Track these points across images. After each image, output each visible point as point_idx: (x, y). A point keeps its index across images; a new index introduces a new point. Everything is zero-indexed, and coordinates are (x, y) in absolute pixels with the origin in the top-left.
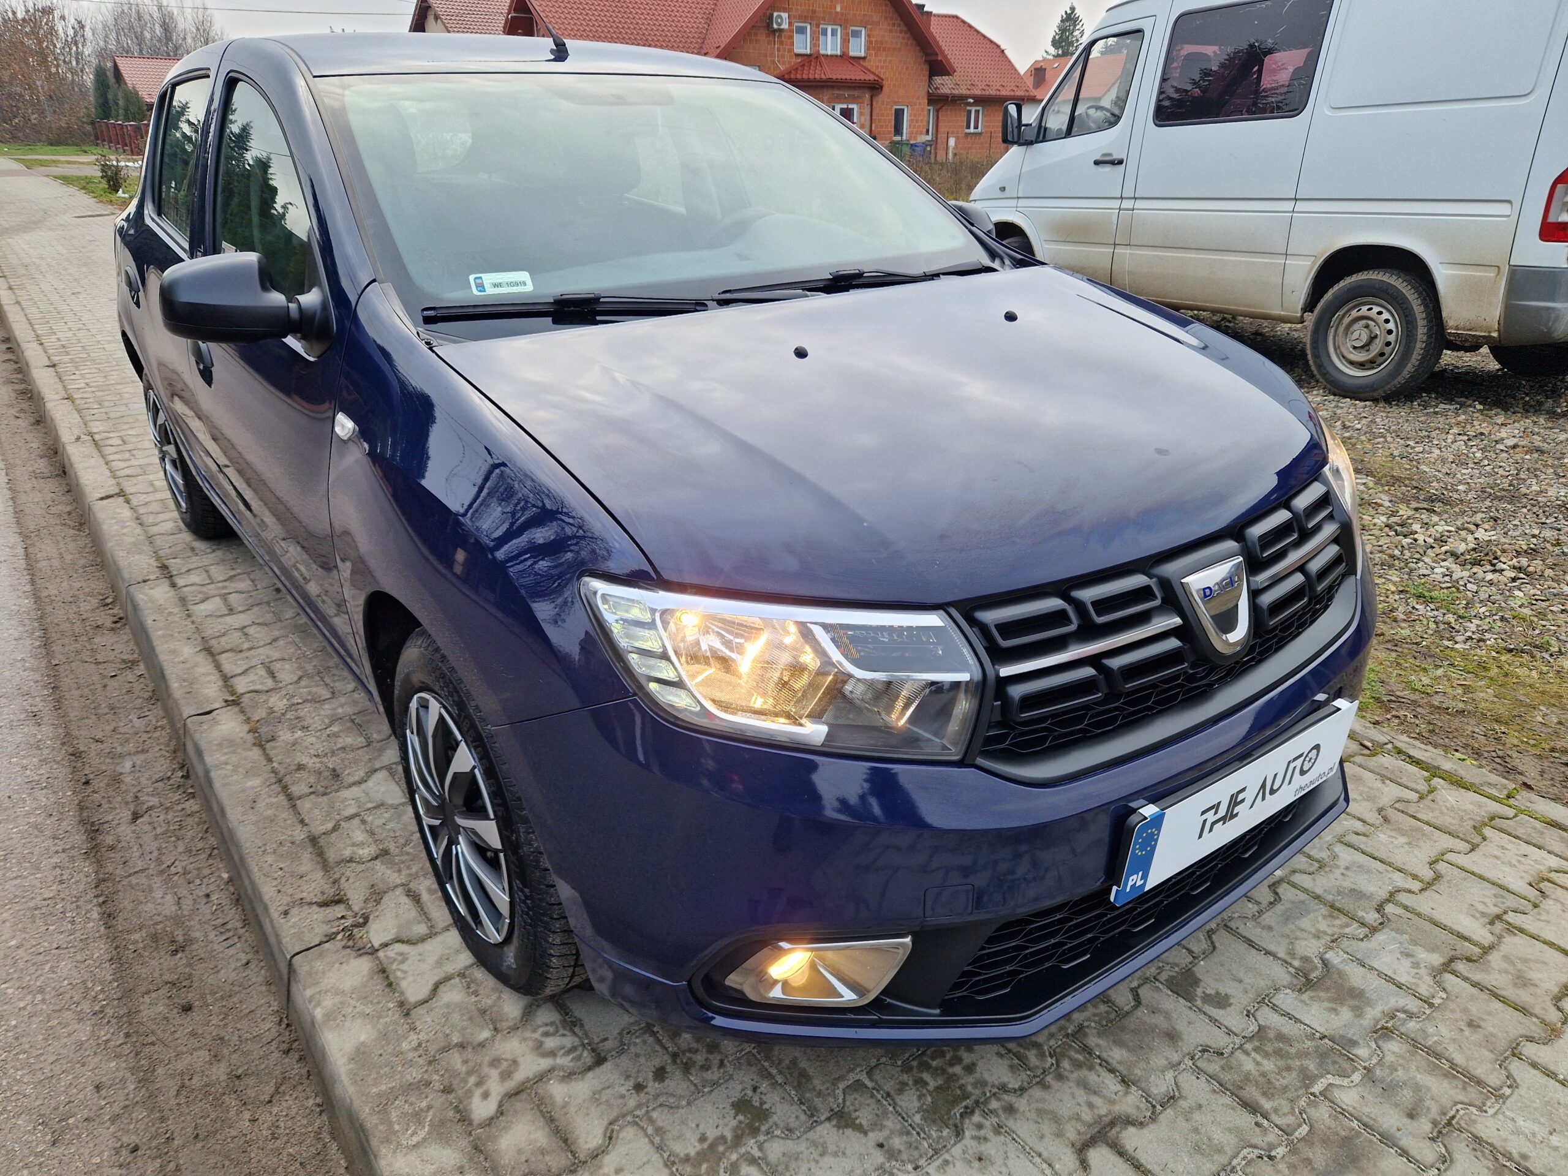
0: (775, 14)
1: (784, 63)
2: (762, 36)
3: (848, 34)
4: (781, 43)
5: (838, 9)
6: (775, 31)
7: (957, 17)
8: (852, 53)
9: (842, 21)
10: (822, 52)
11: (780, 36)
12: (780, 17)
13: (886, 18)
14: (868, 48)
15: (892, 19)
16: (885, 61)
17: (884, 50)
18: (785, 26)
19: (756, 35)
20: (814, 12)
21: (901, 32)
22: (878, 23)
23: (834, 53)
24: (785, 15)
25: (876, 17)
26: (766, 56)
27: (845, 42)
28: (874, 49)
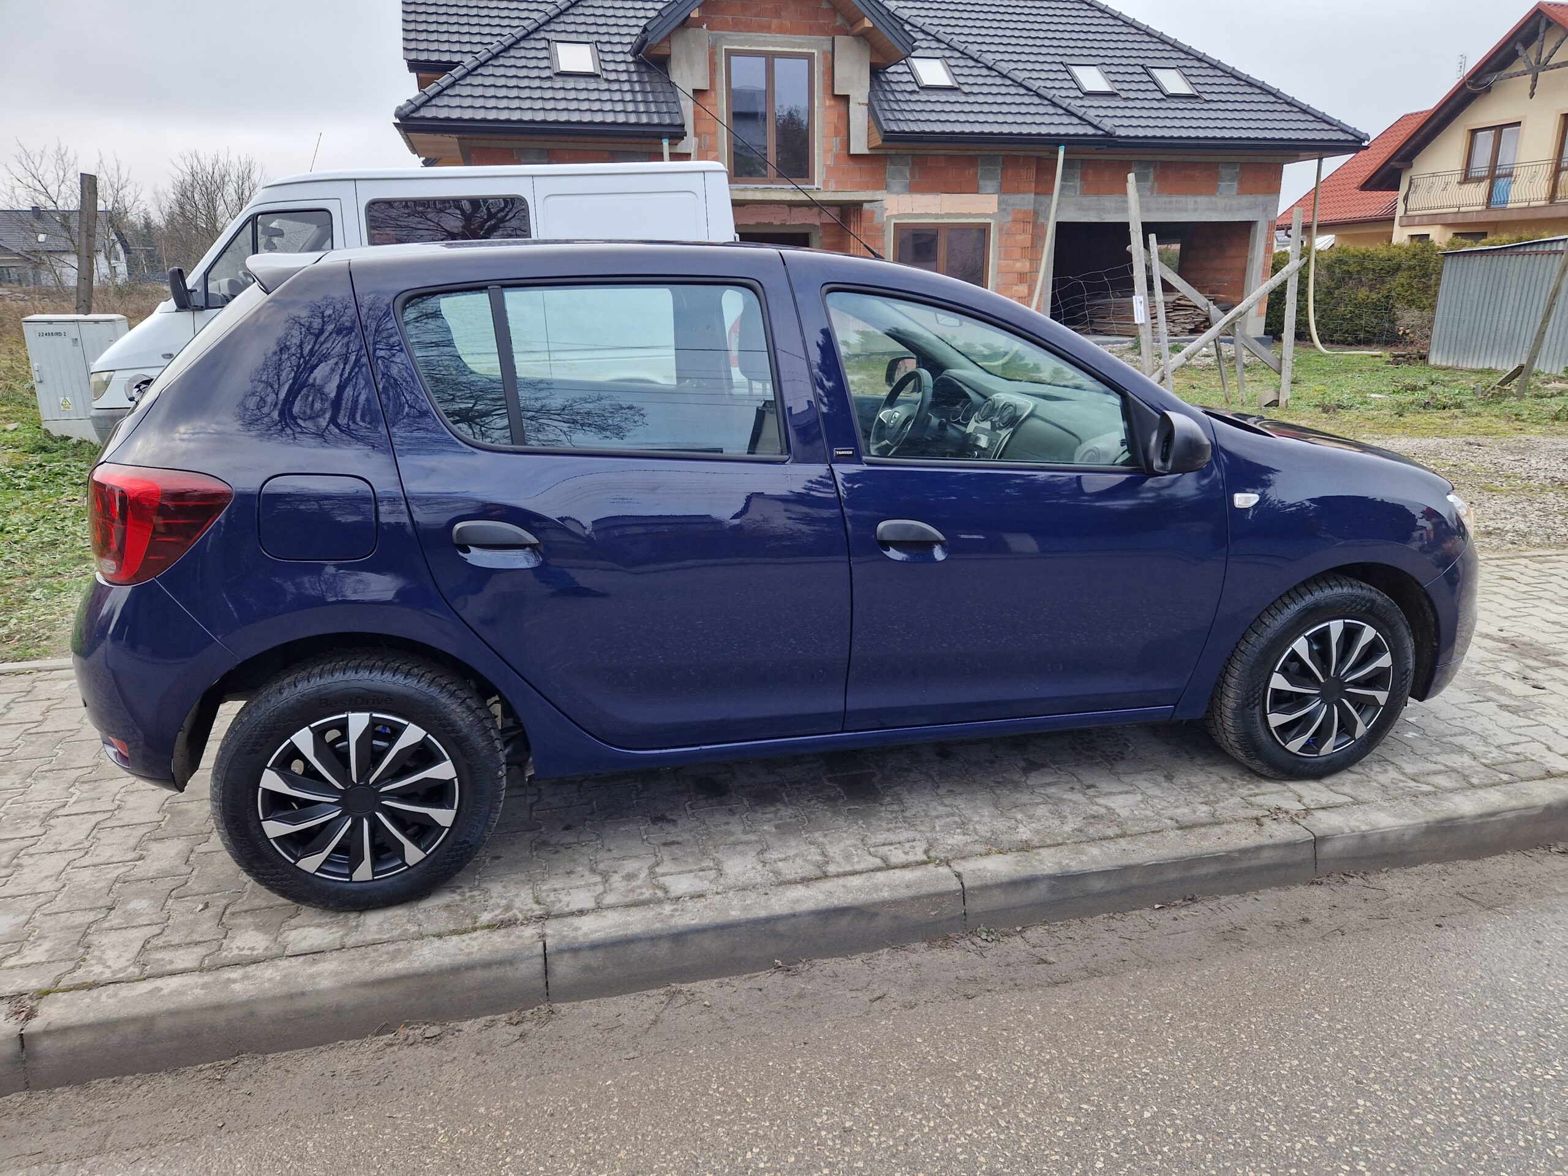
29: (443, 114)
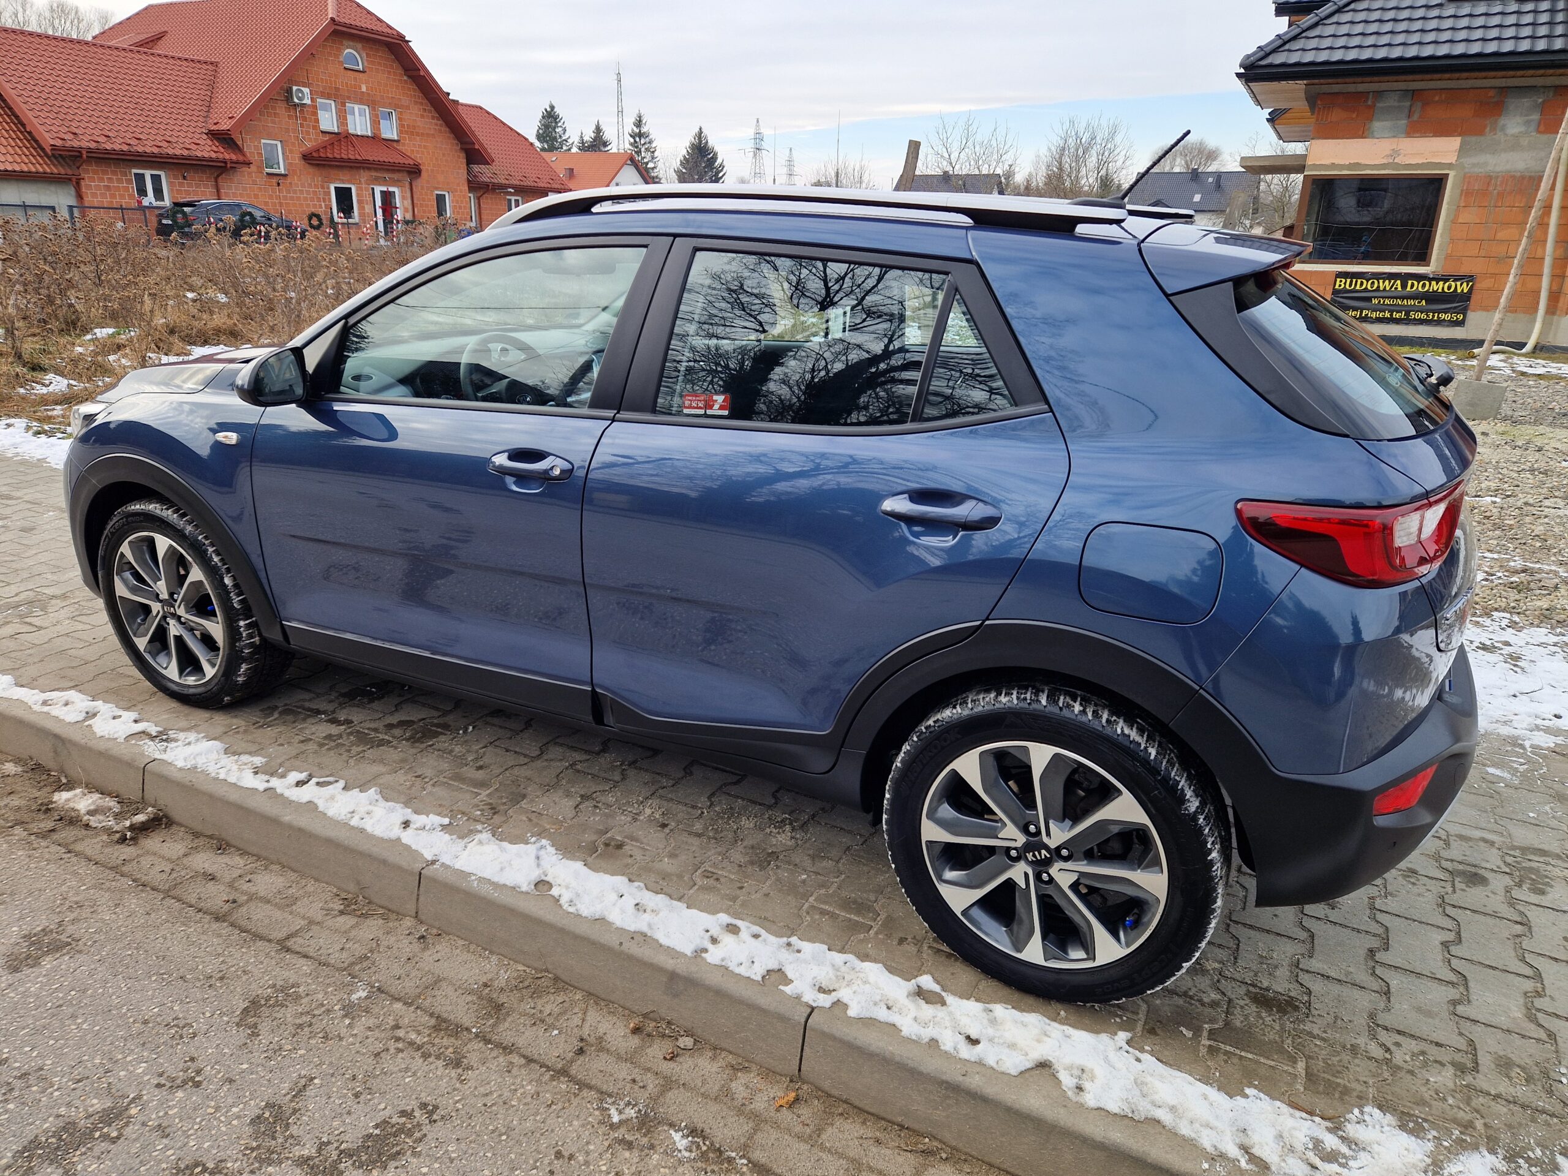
0: (295, 88)
1: (310, 140)
2: (281, 108)
3: (377, 116)
4: (305, 119)
5: (364, 89)
6: (296, 105)
7: (481, 108)
8: (384, 136)
9: (372, 103)
10: (351, 131)
11: (302, 111)
12: (302, 92)
13: (416, 103)
14: (400, 132)
15: (422, 104)
16: (420, 146)
17: (418, 134)
18: (307, 101)
19: (274, 108)
20: (337, 89)
21: (433, 118)
22: (408, 108)
23: (364, 133)
24: (306, 90)
25: (405, 101)
26: (287, 130)
27: (375, 123)
28: (407, 132)
29: (1294, 58)
